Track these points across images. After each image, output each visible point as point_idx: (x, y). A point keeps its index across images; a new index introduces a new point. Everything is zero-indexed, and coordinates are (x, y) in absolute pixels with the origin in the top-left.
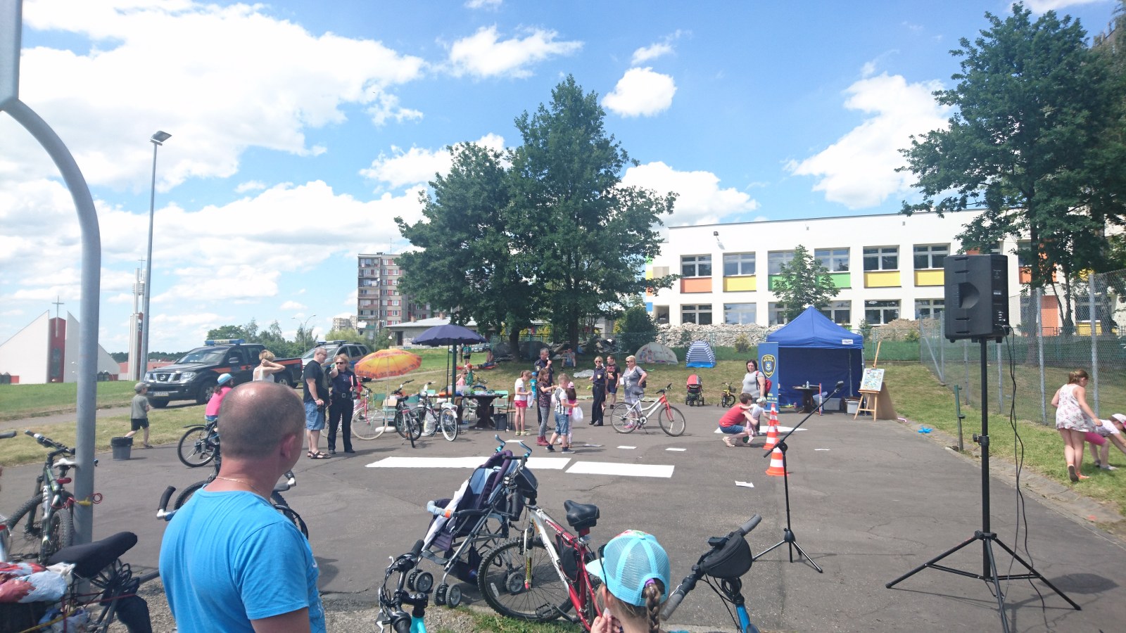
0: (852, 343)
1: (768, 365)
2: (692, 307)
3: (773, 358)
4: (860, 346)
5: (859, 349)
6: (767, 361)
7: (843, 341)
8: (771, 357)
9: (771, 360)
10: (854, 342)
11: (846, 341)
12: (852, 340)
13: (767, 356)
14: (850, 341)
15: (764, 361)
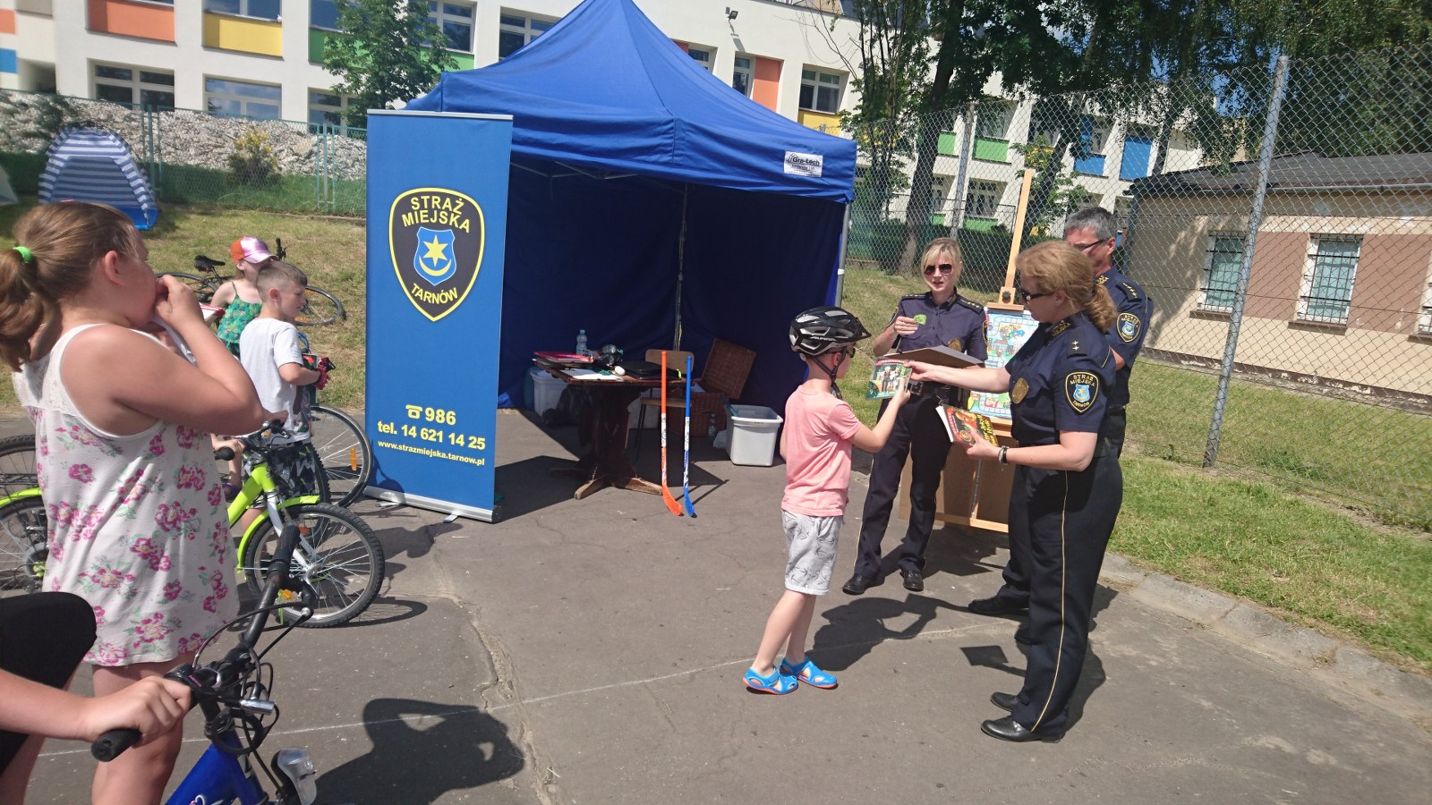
0: (818, 171)
1: (436, 250)
2: (122, 73)
3: (468, 211)
4: (846, 192)
5: (839, 201)
6: (429, 225)
7: (788, 155)
8: (454, 205)
9: (453, 219)
10: (824, 168)
11: (796, 162)
12: (819, 158)
13: (425, 198)
14: (814, 163)
15: (408, 220)
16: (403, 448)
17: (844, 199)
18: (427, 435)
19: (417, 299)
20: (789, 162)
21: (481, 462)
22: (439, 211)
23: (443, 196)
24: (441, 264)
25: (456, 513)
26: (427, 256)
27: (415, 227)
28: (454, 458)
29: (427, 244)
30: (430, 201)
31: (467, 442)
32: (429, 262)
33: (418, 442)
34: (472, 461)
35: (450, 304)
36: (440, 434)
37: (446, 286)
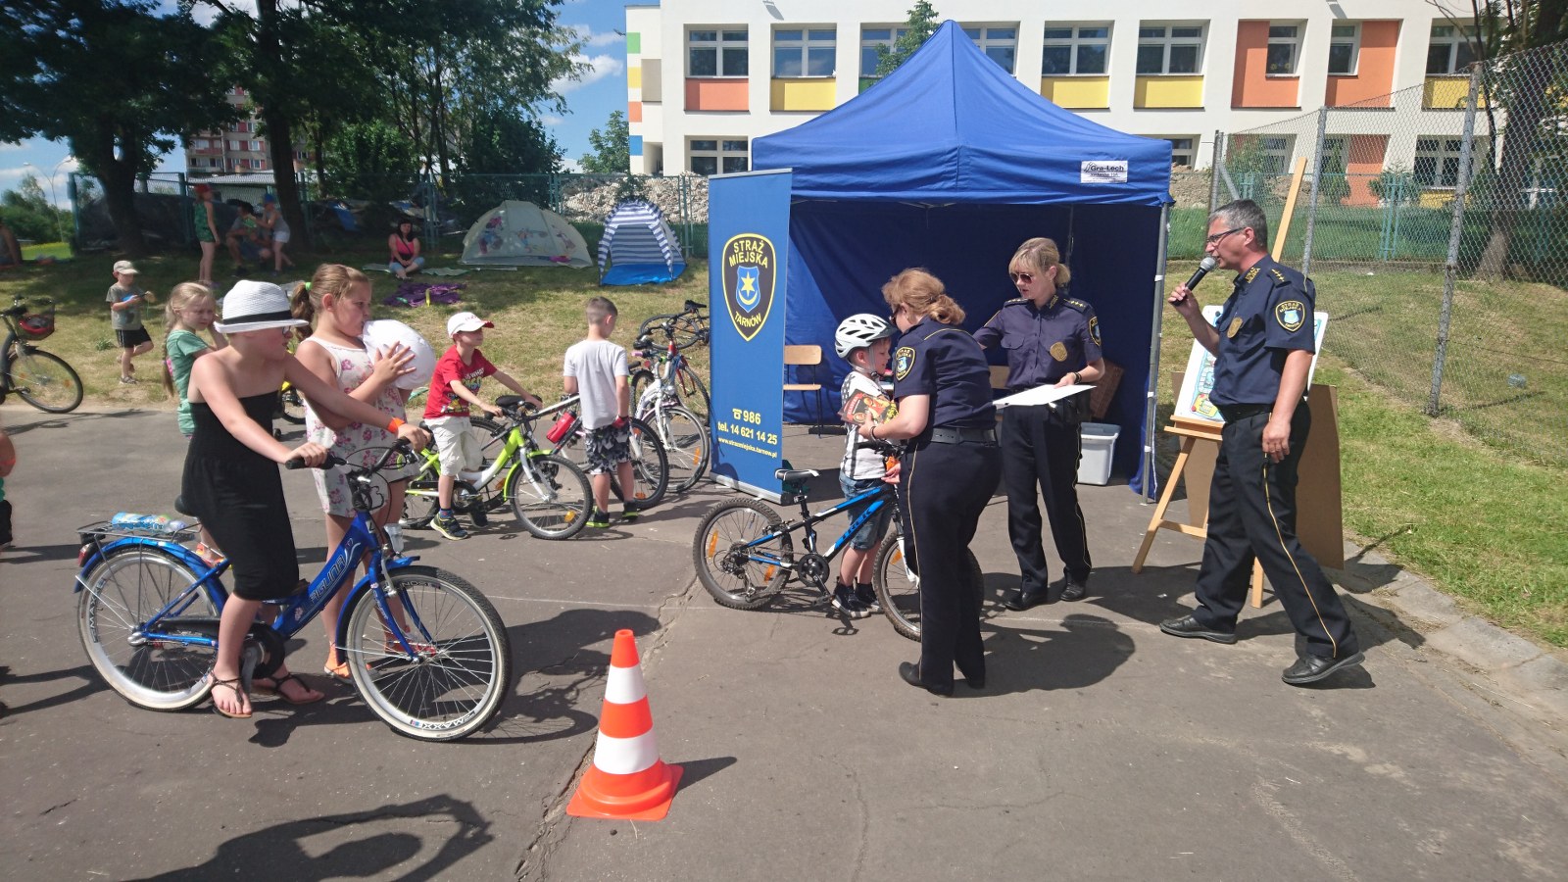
0: (1123, 177)
1: (748, 283)
2: (712, 144)
3: (767, 251)
4: (1159, 194)
5: (1151, 204)
6: (744, 264)
7: (1085, 165)
8: (759, 246)
9: (758, 258)
10: (1129, 173)
11: (1094, 171)
12: (1124, 164)
13: (742, 242)
14: (1120, 170)
15: (733, 261)
16: (731, 443)
17: (1157, 202)
18: (746, 432)
19: (738, 323)
20: (1086, 171)
21: (774, 455)
22: (750, 252)
23: (752, 239)
24: (752, 294)
25: (761, 496)
26: (743, 289)
27: (737, 265)
28: (760, 451)
29: (743, 279)
30: (744, 244)
31: (767, 438)
32: (744, 293)
33: (739, 438)
34: (770, 454)
35: (757, 326)
36: (752, 432)
37: (754, 313)
